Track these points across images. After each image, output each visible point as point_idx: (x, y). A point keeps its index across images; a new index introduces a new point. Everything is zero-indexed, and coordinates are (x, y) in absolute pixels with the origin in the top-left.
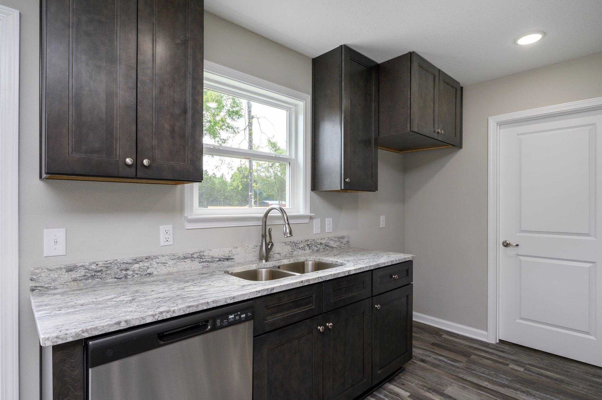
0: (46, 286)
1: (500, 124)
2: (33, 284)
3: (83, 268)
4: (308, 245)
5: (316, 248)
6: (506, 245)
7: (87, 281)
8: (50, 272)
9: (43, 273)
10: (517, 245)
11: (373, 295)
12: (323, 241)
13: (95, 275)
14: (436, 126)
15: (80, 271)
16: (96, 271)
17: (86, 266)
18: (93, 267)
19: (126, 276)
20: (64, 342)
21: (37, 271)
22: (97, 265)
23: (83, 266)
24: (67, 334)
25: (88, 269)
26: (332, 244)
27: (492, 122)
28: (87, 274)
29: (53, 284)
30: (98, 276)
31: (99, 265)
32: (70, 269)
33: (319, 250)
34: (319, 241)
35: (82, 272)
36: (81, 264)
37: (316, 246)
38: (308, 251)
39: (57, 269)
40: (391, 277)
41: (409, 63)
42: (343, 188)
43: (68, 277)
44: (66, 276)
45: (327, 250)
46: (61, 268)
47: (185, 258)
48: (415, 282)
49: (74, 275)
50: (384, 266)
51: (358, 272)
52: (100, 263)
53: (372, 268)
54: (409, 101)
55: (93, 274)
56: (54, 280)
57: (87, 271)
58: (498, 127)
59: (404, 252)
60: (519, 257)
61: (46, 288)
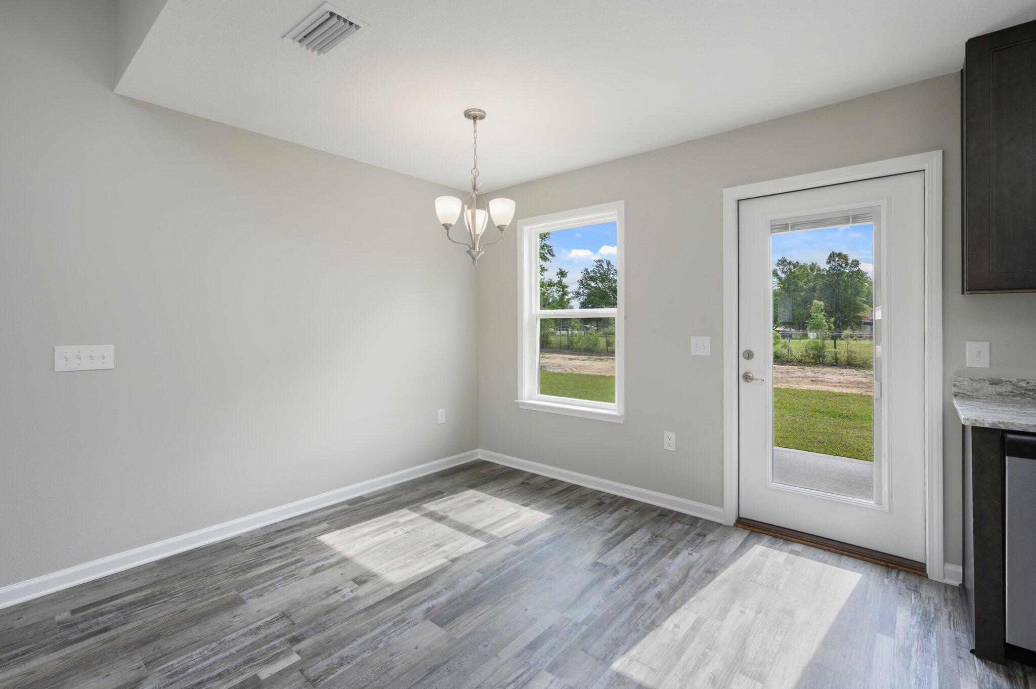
0: (969, 394)
2: (957, 390)
3: (1010, 384)
7: (1015, 398)
8: (972, 382)
9: (966, 382)
13: (1025, 394)
15: (1005, 386)
16: (1026, 390)
17: (1013, 382)
18: (1023, 384)
20: (981, 426)
21: (959, 379)
22: (1028, 383)
23: (1010, 382)
24: (984, 420)
25: (1016, 386)
28: (1014, 391)
29: (975, 394)
30: (1028, 394)
31: (1030, 384)
32: (994, 382)
35: (1010, 388)
36: (1007, 379)
39: (980, 380)
43: (991, 389)
44: (990, 388)
46: (984, 380)
49: (999, 389)
52: (1032, 381)
55: (1023, 392)
56: (977, 390)
57: (1015, 387)
61: (968, 396)
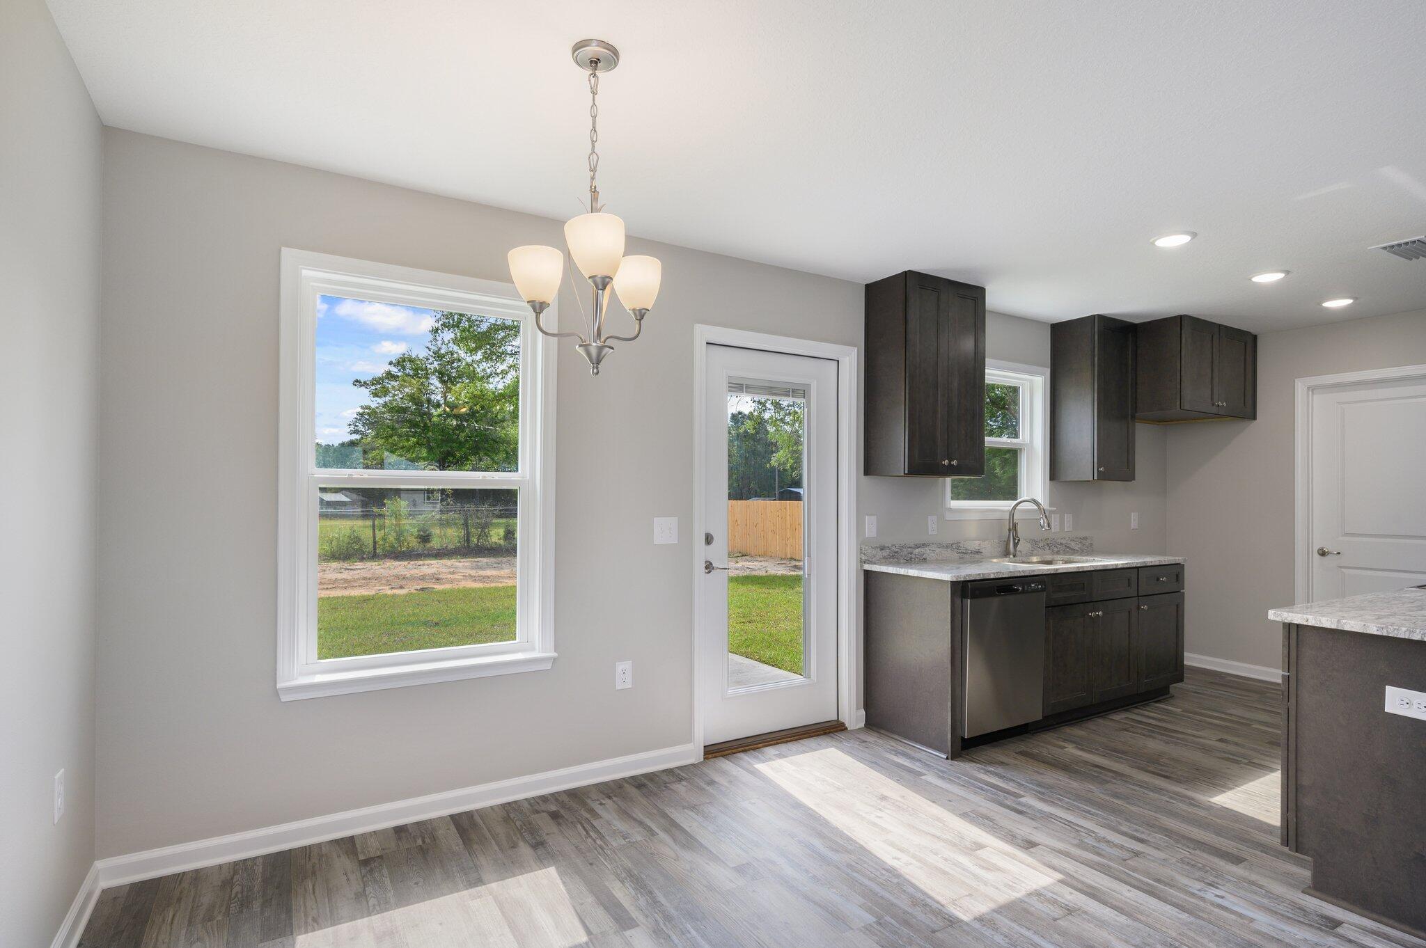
1: (1312, 389)
4: (1048, 544)
5: (1056, 549)
6: (1323, 553)
8: (873, 550)
9: (869, 550)
10: (1339, 553)
11: (1140, 595)
12: (1063, 541)
14: (1216, 397)
16: (895, 552)
19: (911, 558)
26: (1073, 545)
27: (1300, 386)
28: (890, 554)
29: (874, 559)
30: (896, 556)
33: (1059, 551)
34: (1059, 541)
36: (887, 545)
37: (1057, 547)
38: (1048, 551)
39: (876, 547)
40: (1158, 579)
41: (1179, 328)
42: (1095, 478)
45: (1068, 552)
46: (878, 547)
47: (947, 547)
48: (1187, 590)
50: (1151, 564)
51: (1125, 567)
52: (897, 545)
53: (1139, 565)
54: (1179, 374)
55: (893, 554)
56: (874, 556)
58: (1310, 393)
59: (1165, 554)
60: (1343, 570)
